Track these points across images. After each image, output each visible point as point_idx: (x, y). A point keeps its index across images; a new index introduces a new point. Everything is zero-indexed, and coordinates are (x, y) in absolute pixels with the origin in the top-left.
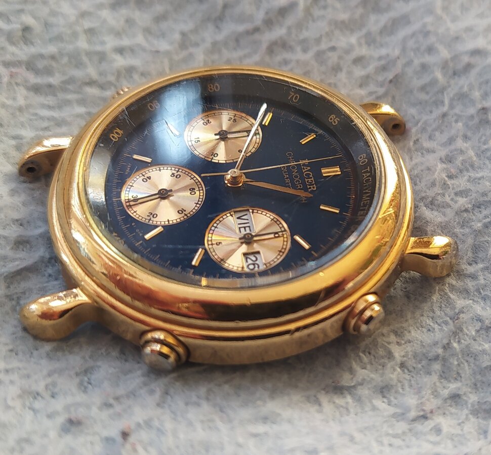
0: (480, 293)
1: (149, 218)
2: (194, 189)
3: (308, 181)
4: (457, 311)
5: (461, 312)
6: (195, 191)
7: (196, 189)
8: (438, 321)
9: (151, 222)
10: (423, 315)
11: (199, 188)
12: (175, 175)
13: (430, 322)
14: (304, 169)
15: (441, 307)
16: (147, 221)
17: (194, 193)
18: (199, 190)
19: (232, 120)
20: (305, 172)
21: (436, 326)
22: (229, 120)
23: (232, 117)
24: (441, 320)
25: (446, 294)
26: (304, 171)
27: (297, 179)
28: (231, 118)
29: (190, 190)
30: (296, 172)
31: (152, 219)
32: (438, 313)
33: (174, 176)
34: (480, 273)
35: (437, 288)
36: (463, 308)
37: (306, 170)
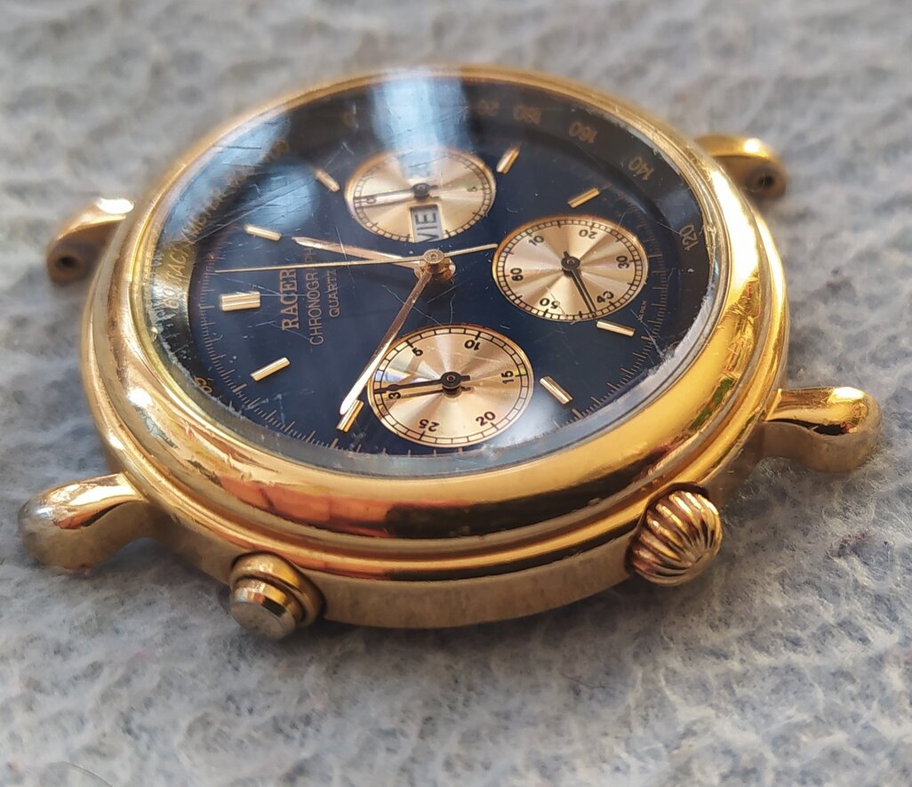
0: (733, 693)
1: (594, 230)
2: (515, 279)
3: (293, 286)
4: (681, 729)
5: (689, 732)
6: (511, 275)
7: (510, 277)
8: (639, 750)
9: (590, 224)
10: (606, 734)
11: (505, 280)
12: (550, 305)
13: (620, 751)
14: (294, 310)
15: (646, 719)
16: (596, 226)
17: (515, 271)
18: (504, 276)
19: (430, 425)
20: (292, 305)
21: (632, 761)
22: (436, 424)
23: (428, 433)
24: (646, 748)
25: (659, 690)
26: (296, 306)
27: (314, 290)
28: (430, 429)
29: (522, 277)
30: (310, 303)
31: (588, 228)
32: (639, 731)
33: (553, 303)
34: (735, 647)
35: (640, 675)
36: (694, 723)
37: (291, 308)
